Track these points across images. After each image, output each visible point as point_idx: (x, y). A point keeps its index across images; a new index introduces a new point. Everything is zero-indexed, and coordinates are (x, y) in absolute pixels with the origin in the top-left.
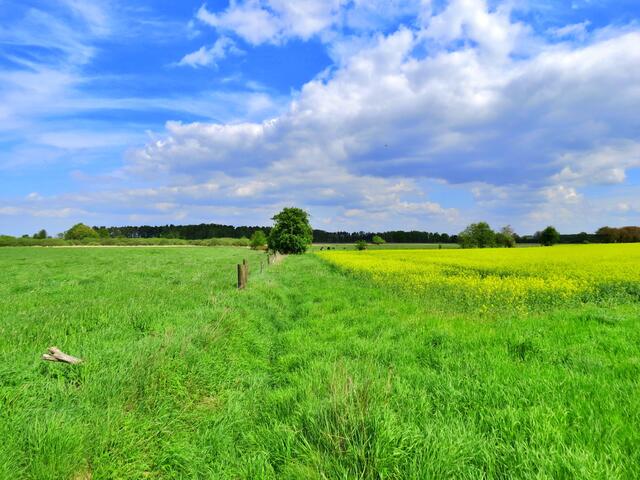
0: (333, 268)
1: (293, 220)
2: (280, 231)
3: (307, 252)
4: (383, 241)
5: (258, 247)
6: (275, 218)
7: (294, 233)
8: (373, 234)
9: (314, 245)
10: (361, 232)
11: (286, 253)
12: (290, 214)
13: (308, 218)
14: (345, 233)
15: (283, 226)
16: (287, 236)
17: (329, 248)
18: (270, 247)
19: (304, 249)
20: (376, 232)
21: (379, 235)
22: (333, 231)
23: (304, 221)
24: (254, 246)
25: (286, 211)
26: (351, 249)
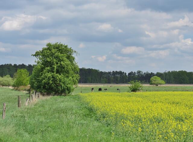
0: (91, 111)
1: (57, 57)
2: (42, 69)
3: (73, 93)
4: (163, 82)
5: (21, 87)
6: (37, 54)
7: (58, 72)
8: (152, 75)
9: (80, 85)
10: (139, 72)
11: (48, 94)
12: (53, 51)
13: (74, 55)
14: (121, 73)
15: (46, 64)
16: (49, 75)
17: (100, 90)
18: (32, 87)
19: (69, 90)
20: (155, 73)
21: (159, 75)
22: (107, 71)
23: (70, 58)
24: (17, 86)
25: (50, 47)
26: (124, 90)
